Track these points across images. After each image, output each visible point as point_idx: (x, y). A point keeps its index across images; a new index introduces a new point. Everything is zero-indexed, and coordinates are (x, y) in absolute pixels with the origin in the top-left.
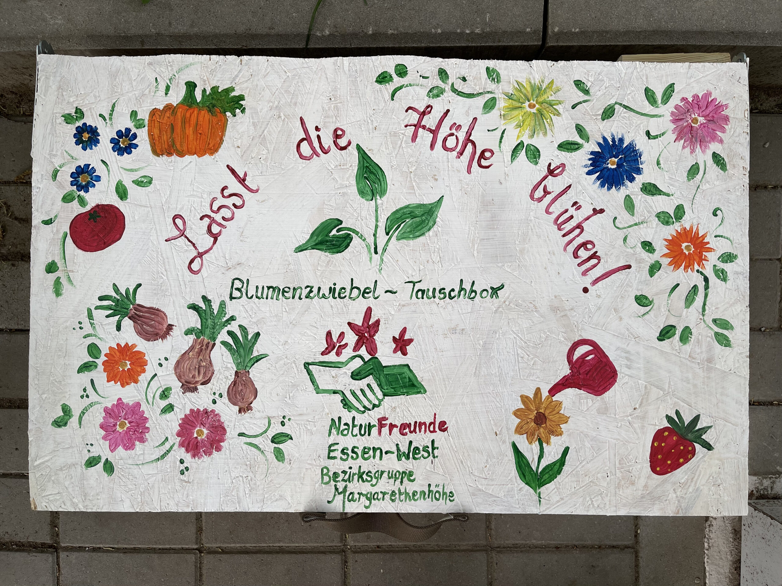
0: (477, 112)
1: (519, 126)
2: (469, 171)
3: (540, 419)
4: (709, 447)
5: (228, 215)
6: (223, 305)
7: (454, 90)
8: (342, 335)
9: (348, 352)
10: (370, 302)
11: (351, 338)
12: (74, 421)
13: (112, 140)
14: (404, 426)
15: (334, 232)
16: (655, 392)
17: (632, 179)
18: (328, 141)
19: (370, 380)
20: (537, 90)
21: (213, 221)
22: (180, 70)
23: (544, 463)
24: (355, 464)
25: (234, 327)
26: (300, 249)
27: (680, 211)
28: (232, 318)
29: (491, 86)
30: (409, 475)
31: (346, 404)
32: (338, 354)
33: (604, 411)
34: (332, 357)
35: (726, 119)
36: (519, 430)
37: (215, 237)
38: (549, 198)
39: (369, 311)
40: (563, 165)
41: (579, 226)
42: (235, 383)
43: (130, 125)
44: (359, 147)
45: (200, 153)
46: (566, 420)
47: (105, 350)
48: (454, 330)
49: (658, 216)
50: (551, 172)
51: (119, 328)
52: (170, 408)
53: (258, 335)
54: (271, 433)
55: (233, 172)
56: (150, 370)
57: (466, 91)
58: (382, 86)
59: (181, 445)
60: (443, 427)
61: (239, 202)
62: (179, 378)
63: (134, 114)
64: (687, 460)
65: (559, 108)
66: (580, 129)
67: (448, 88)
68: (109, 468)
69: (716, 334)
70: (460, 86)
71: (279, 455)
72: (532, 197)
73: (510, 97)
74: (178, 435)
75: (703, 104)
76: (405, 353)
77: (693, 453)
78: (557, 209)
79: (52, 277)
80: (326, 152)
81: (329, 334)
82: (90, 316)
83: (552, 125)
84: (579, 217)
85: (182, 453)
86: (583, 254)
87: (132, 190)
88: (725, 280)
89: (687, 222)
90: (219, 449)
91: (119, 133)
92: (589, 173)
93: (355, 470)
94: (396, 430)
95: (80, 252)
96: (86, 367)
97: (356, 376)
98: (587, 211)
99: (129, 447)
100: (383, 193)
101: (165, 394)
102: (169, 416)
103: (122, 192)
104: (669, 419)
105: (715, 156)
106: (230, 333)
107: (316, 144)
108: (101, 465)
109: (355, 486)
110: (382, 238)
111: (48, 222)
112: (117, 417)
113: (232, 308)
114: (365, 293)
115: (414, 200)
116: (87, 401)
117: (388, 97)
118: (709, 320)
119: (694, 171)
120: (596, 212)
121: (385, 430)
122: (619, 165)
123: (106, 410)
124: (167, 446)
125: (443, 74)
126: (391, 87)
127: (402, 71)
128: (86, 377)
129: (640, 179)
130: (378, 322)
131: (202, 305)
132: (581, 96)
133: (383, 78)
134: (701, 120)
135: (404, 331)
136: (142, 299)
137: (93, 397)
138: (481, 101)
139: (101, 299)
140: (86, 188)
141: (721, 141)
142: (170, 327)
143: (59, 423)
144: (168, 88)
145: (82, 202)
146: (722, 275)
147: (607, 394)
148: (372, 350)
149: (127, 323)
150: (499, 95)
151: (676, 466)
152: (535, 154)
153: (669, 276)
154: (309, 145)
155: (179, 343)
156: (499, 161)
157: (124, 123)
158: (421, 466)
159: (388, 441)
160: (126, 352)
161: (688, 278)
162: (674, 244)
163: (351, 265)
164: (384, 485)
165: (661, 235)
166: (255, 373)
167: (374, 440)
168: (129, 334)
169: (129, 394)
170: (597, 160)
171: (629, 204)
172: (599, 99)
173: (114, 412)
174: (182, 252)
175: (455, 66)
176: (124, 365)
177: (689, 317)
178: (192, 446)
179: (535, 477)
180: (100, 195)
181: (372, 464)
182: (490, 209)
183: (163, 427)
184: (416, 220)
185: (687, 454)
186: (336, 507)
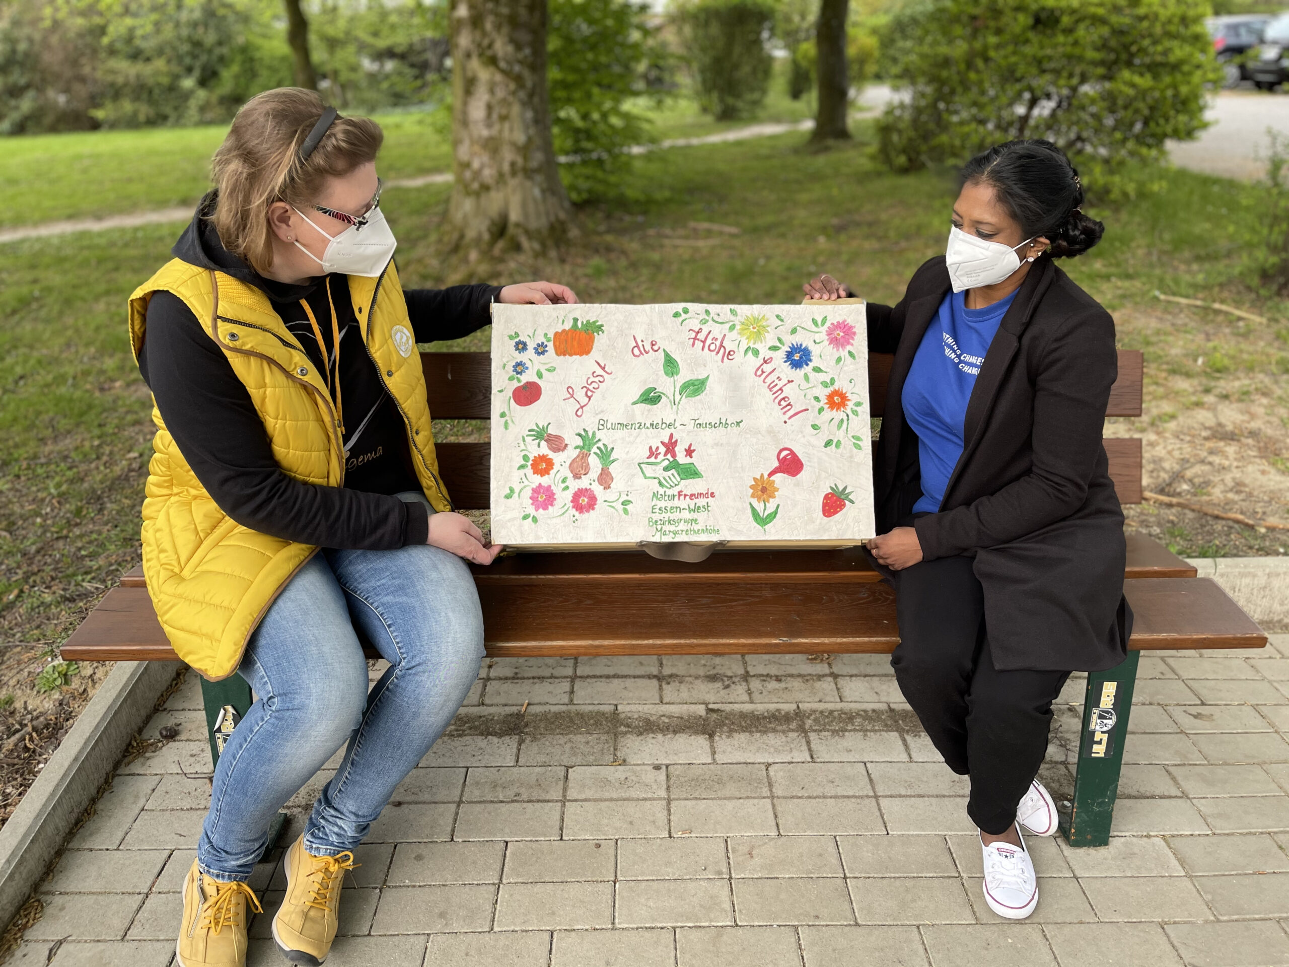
0: (726, 332)
1: (747, 338)
2: (722, 361)
3: (764, 490)
4: (852, 502)
5: (596, 386)
6: (594, 433)
7: (714, 321)
8: (657, 448)
9: (661, 457)
10: (672, 430)
11: (662, 450)
12: (516, 495)
13: (535, 348)
14: (692, 495)
15: (652, 394)
16: (823, 475)
17: (807, 365)
18: (648, 347)
19: (673, 471)
20: (757, 320)
21: (588, 389)
22: (570, 312)
23: (766, 513)
24: (666, 516)
25: (600, 444)
26: (634, 403)
27: (833, 381)
28: (599, 440)
29: (733, 318)
30: (695, 521)
31: (660, 484)
32: (656, 458)
33: (797, 485)
34: (652, 460)
35: (854, 333)
36: (753, 496)
37: (590, 398)
38: (764, 375)
39: (672, 435)
40: (771, 358)
41: (781, 389)
42: (601, 474)
43: (544, 340)
44: (664, 350)
45: (581, 354)
46: (777, 490)
47: (532, 458)
48: (717, 444)
49: (822, 383)
50: (765, 362)
51: (539, 446)
52: (567, 488)
53: (613, 448)
54: (621, 500)
55: (598, 364)
56: (556, 467)
57: (720, 321)
58: (676, 319)
59: (573, 507)
60: (712, 495)
61: (601, 379)
62: (572, 472)
63: (546, 335)
64: (841, 509)
65: (769, 329)
66: (779, 340)
67: (710, 319)
68: (535, 520)
69: (854, 444)
70: (716, 318)
71: (626, 511)
72: (756, 374)
73: (743, 324)
74: (572, 502)
75: (842, 326)
76: (691, 457)
77: (844, 505)
78: (769, 380)
79: (503, 420)
80: (647, 353)
81: (651, 448)
82: (524, 440)
83: (765, 338)
84: (780, 384)
85: (574, 511)
86: (784, 403)
87: (545, 373)
88: (857, 415)
89: (836, 386)
90: (593, 509)
91: (539, 345)
92: (785, 362)
93: (666, 519)
94: (687, 498)
95: (518, 407)
96: (522, 467)
97: (666, 469)
98: (784, 381)
99: (545, 508)
100: (677, 373)
101: (564, 481)
102: (567, 492)
103: (540, 375)
104: (831, 488)
105: (849, 352)
106: (598, 448)
107: (642, 349)
108: (530, 519)
109: (667, 528)
110: (678, 397)
111: (501, 391)
112: (539, 493)
113: (599, 435)
114: (669, 425)
115: (694, 377)
116: (523, 485)
117: (679, 324)
118: (850, 436)
119: (839, 360)
120: (789, 382)
121: (682, 498)
122: (801, 358)
123: (533, 489)
124: (566, 508)
125: (707, 312)
126: (680, 319)
127: (686, 311)
128: (522, 471)
129: (811, 365)
130: (676, 441)
131: (583, 433)
132: (780, 323)
133: (676, 315)
134: (842, 334)
135: (690, 445)
136: (551, 431)
137: (526, 482)
138: (728, 326)
139: (529, 431)
140: (520, 373)
141: (852, 345)
142: (566, 445)
143: (508, 497)
144: (563, 321)
145: (519, 381)
146: (855, 413)
147: (798, 476)
148: (674, 456)
149: (543, 443)
150: (737, 322)
151: (836, 512)
152: (756, 353)
153: (828, 414)
154: (638, 350)
155: (571, 453)
156: (738, 357)
157: (541, 339)
158: (701, 516)
159: (684, 503)
160: (543, 458)
161: (838, 415)
162: (830, 397)
163: (662, 412)
164: (682, 526)
165: (823, 393)
166: (613, 469)
167: (676, 503)
168: (544, 449)
169: (545, 481)
170: (789, 355)
171: (806, 377)
172: (789, 324)
173: (537, 490)
174: (572, 406)
175: (714, 308)
176: (542, 465)
177: (840, 435)
178: (579, 508)
179: (762, 520)
180: (528, 377)
181: (675, 516)
182: (734, 381)
183: (564, 498)
184: (695, 387)
185: (842, 506)
186: (657, 539)
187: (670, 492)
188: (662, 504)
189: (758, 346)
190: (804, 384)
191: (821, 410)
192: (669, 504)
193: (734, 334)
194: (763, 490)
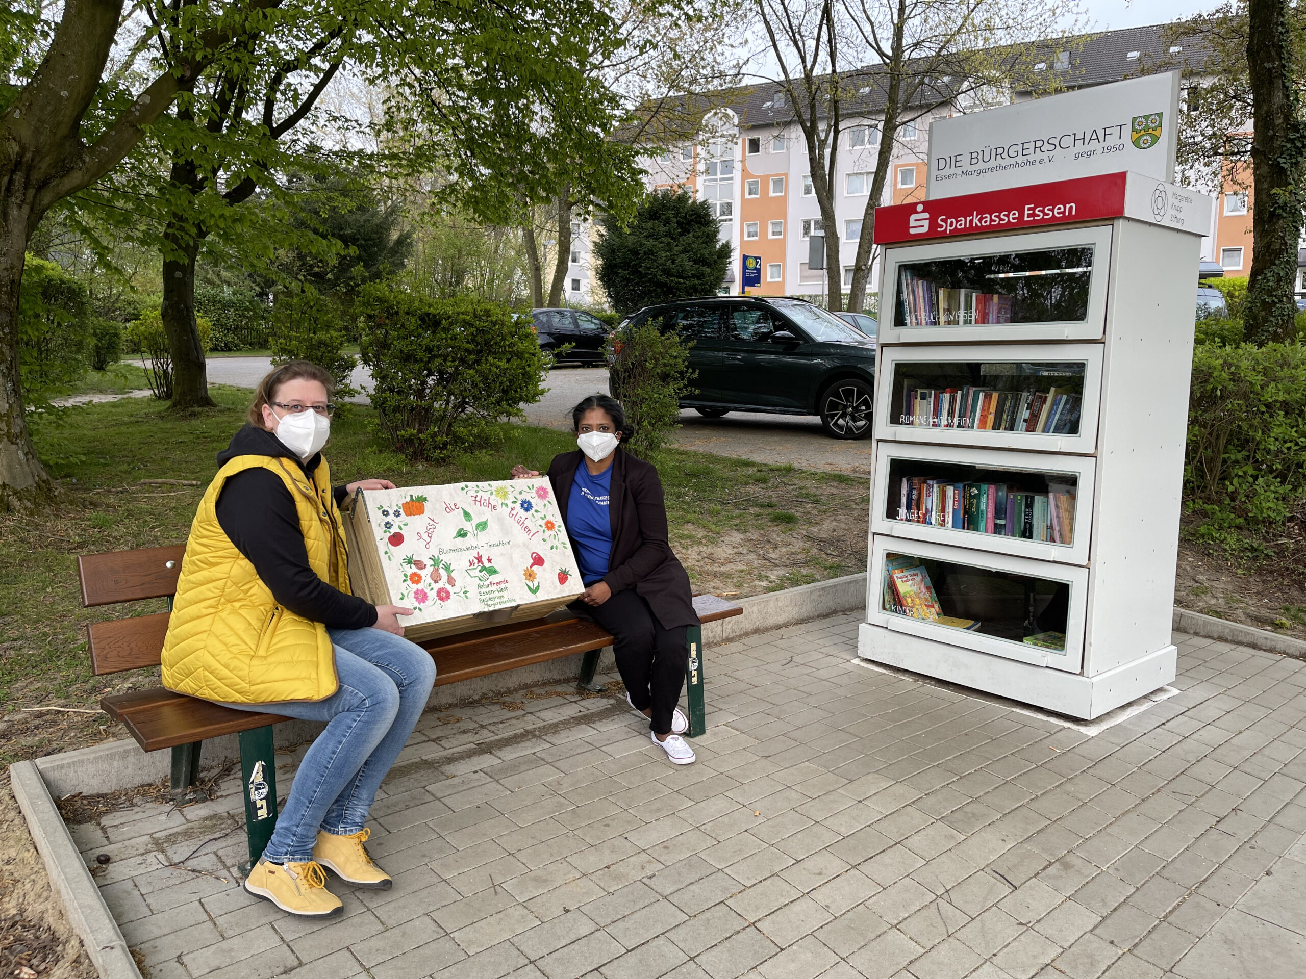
0: (490, 495)
1: (500, 498)
2: (492, 511)
4: (570, 575)
5: (432, 531)
6: (438, 557)
7: (482, 490)
8: (473, 560)
9: (476, 565)
10: (477, 550)
11: (476, 561)
12: (406, 597)
13: (394, 513)
14: (497, 583)
15: (462, 532)
16: (554, 563)
17: (531, 509)
18: (453, 507)
19: (484, 572)
20: (502, 488)
21: (429, 533)
22: (407, 492)
23: (535, 587)
24: (487, 596)
25: (443, 562)
26: (455, 538)
27: (545, 516)
28: (442, 560)
29: (490, 488)
30: (502, 597)
31: (480, 579)
32: (474, 566)
33: (544, 570)
34: (472, 567)
36: (526, 579)
37: (431, 538)
38: (514, 516)
39: (478, 553)
40: (515, 507)
41: (523, 523)
42: (448, 579)
44: (462, 508)
45: (419, 514)
46: (536, 574)
47: (409, 575)
48: (502, 554)
49: (541, 518)
50: (512, 510)
51: (411, 567)
52: (432, 589)
53: (450, 564)
54: (462, 591)
55: (430, 518)
56: (424, 578)
57: (484, 490)
58: (463, 491)
59: (439, 599)
60: (507, 582)
61: (434, 527)
62: (432, 580)
63: (398, 505)
64: (567, 580)
65: (509, 492)
66: (515, 498)
67: (479, 490)
68: (420, 609)
69: (563, 546)
71: (466, 597)
72: (510, 516)
73: (496, 491)
74: (437, 596)
75: (542, 489)
76: (490, 563)
78: (516, 519)
79: (386, 556)
80: (453, 510)
81: (469, 561)
82: (402, 565)
83: (509, 497)
84: (522, 520)
85: (439, 601)
86: (526, 530)
87: (403, 527)
89: (548, 518)
90: (449, 598)
91: (395, 511)
92: (521, 509)
93: (488, 598)
94: (495, 585)
95: (393, 547)
96: (405, 581)
97: (480, 571)
98: (524, 518)
100: (472, 520)
101: (430, 585)
102: (433, 591)
103: (401, 528)
104: (560, 570)
105: (548, 501)
106: (443, 564)
107: (450, 508)
109: (490, 602)
110: (475, 532)
111: (381, 540)
113: (441, 557)
114: (476, 548)
115: (481, 521)
116: (408, 591)
117: (465, 493)
118: (560, 543)
119: (545, 505)
120: (526, 519)
121: (492, 585)
122: (528, 506)
123: (414, 592)
124: (435, 600)
125: (478, 486)
126: (465, 491)
127: (467, 487)
128: (406, 583)
129: (533, 509)
130: (481, 556)
131: (433, 557)
132: (513, 489)
133: (462, 489)
134: (542, 493)
135: (489, 557)
136: (415, 558)
137: (409, 589)
138: (489, 492)
139: (403, 560)
140: (390, 528)
142: (425, 565)
143: (402, 599)
144: (405, 497)
145: (390, 532)
147: (543, 566)
148: (482, 563)
149: (413, 566)
150: (493, 490)
151: (565, 582)
152: (507, 505)
153: (548, 533)
154: (448, 509)
155: (429, 570)
156: (499, 507)
157: (396, 508)
158: (504, 593)
159: (494, 588)
160: (414, 574)
161: (552, 533)
162: (546, 524)
163: (469, 541)
164: (497, 600)
165: (543, 522)
166: (453, 575)
167: (490, 588)
168: (414, 569)
169: (420, 586)
170: (522, 505)
171: (533, 515)
172: (518, 489)
173: (417, 593)
174: (422, 544)
175: (479, 484)
176: (416, 578)
177: (556, 543)
178: (442, 599)
179: (534, 591)
180: (394, 530)
181: (492, 596)
182: (500, 520)
183: (432, 595)
184: (482, 526)
185: (567, 578)
186: (486, 610)
187: (486, 583)
188: (484, 590)
189: (506, 502)
190: (533, 520)
191: (544, 531)
192: (487, 590)
193: (493, 497)
194: (530, 575)
